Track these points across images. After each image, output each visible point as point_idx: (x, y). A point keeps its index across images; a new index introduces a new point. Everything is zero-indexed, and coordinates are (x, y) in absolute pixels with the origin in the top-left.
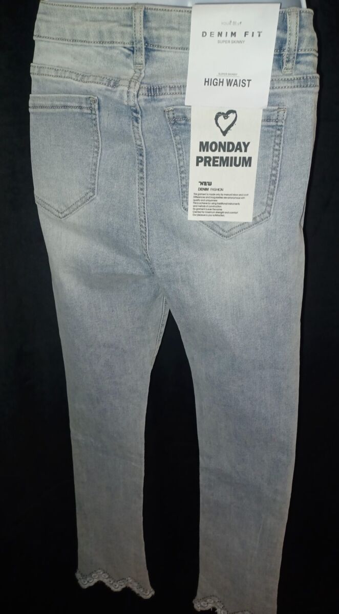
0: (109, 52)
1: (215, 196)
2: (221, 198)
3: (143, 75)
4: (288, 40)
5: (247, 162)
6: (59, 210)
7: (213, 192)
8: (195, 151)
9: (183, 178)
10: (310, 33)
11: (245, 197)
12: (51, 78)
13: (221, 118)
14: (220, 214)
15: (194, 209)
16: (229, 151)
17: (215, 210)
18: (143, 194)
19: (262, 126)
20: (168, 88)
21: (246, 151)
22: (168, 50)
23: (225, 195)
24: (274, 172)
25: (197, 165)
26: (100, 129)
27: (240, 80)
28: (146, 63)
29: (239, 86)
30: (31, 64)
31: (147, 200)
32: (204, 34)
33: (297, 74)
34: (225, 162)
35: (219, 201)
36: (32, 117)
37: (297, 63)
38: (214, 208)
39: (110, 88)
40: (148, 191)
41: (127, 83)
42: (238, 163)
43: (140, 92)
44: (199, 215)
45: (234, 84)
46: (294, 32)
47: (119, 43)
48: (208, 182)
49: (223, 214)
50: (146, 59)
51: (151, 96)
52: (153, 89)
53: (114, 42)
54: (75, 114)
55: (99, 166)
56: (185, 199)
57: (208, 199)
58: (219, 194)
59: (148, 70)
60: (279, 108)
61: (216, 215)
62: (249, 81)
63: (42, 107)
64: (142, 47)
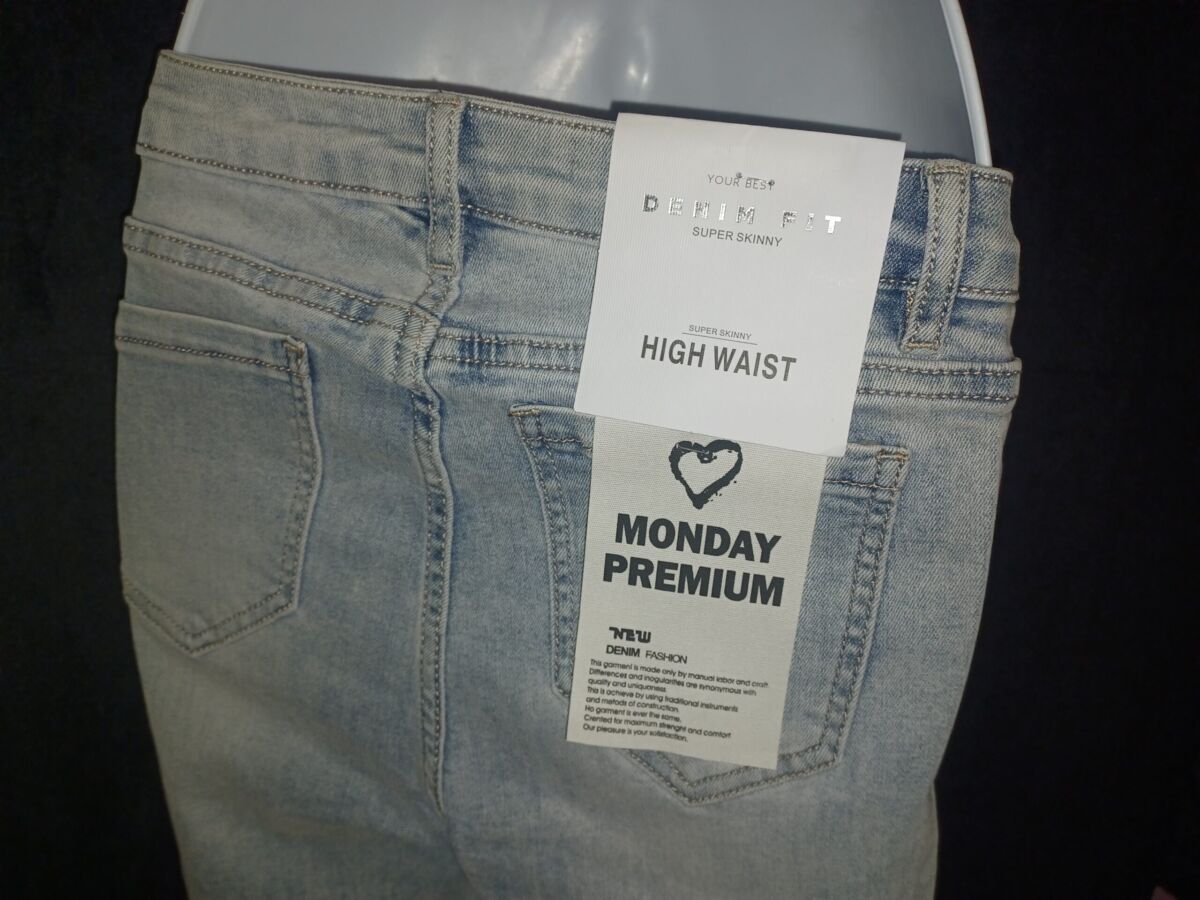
0: (354, 215)
1: (661, 675)
2: (680, 683)
3: (454, 294)
4: (927, 256)
5: (769, 591)
6: (187, 626)
7: (653, 663)
8: (601, 538)
9: (564, 597)
10: (1001, 244)
11: (757, 689)
12: (175, 267)
13: (689, 461)
14: (672, 731)
15: (589, 708)
16: (710, 551)
17: (657, 716)
18: (437, 624)
19: (823, 495)
20: (526, 350)
21: (765, 558)
22: (537, 231)
23: (690, 675)
24: (855, 632)
25: (608, 577)
26: (317, 426)
27: (759, 355)
28: (465, 259)
29: (755, 374)
30: (128, 220)
31: (448, 642)
32: (652, 204)
33: (953, 359)
34: (696, 581)
35: (673, 691)
36: (123, 364)
37: (955, 322)
38: (655, 711)
39: (346, 325)
40: (454, 618)
41: (396, 318)
42: (737, 589)
43: (437, 352)
44: (605, 729)
45: (739, 366)
46: (950, 236)
47: (384, 193)
48: (639, 632)
49: (681, 733)
50: (466, 248)
51: (470, 364)
52: (481, 344)
53: (368, 189)
54: (242, 376)
55: (312, 524)
56: (566, 662)
57: (635, 681)
58: (672, 672)
59: (471, 278)
60: (883, 452)
61: (660, 734)
62: (789, 360)
63: (149, 343)
64: (453, 217)
